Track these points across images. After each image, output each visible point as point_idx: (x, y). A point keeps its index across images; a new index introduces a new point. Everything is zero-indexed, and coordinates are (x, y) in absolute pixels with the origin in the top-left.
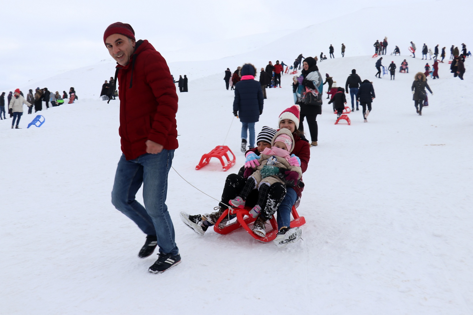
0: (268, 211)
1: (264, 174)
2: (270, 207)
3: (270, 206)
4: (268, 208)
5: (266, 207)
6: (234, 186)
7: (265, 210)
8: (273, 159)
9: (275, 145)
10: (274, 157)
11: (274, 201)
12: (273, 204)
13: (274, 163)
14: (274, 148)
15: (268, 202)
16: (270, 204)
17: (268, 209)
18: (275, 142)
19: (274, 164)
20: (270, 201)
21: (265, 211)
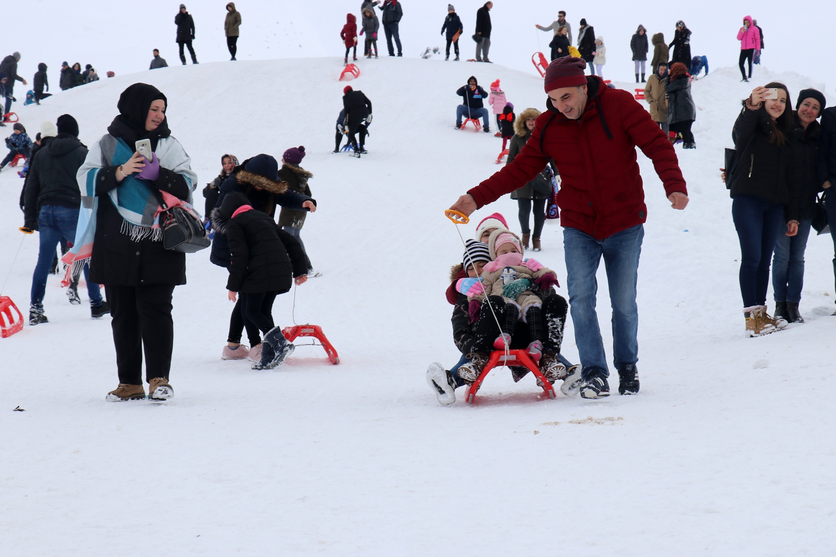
0: (554, 338)
1: (513, 292)
2: (556, 330)
3: (556, 328)
4: (553, 333)
5: (550, 334)
6: (502, 311)
7: (550, 337)
8: (508, 271)
9: (498, 254)
10: (508, 268)
11: (560, 320)
12: (559, 324)
13: (514, 275)
14: (502, 258)
15: (551, 325)
16: (555, 326)
17: (555, 334)
18: (496, 249)
19: (515, 277)
20: (554, 322)
21: (551, 339)
